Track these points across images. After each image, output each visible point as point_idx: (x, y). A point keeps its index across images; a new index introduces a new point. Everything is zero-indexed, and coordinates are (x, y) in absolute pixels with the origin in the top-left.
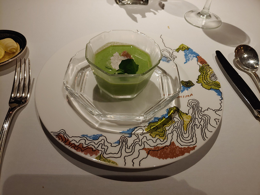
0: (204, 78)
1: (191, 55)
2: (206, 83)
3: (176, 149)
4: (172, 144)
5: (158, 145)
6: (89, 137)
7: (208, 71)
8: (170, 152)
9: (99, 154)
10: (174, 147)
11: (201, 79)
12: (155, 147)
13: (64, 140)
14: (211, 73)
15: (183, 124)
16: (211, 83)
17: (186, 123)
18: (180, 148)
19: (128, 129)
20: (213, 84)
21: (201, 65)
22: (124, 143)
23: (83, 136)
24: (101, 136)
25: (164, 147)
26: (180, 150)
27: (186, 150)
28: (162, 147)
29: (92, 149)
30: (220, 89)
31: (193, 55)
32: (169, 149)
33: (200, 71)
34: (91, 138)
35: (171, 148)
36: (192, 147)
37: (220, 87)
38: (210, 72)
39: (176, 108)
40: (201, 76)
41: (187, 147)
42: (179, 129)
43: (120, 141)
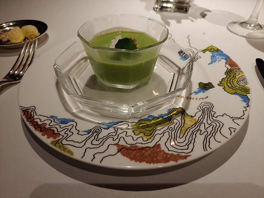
0: (229, 82)
1: (220, 57)
2: (230, 87)
3: (160, 153)
4: (157, 146)
5: (137, 145)
6: (58, 119)
7: (237, 74)
8: (149, 155)
9: (57, 139)
10: (158, 151)
11: (225, 82)
12: (131, 146)
13: (28, 117)
14: (241, 77)
15: (182, 126)
16: (237, 87)
17: (186, 126)
18: (165, 153)
19: (111, 121)
20: (241, 88)
21: (229, 68)
22: (95, 134)
23: (52, 117)
24: (73, 121)
25: (144, 148)
26: (164, 155)
27: (173, 157)
28: (141, 147)
29: (54, 131)
30: (248, 95)
31: (222, 57)
32: (149, 151)
33: (226, 74)
34: (59, 121)
35: (153, 150)
36: (183, 156)
37: (249, 93)
38: (240, 75)
39: (182, 110)
40: (226, 79)
41: (177, 153)
42: (174, 131)
43: (91, 131)
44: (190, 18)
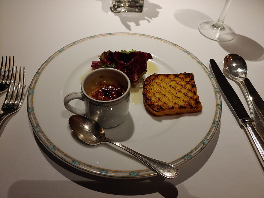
44: (146, 18)
